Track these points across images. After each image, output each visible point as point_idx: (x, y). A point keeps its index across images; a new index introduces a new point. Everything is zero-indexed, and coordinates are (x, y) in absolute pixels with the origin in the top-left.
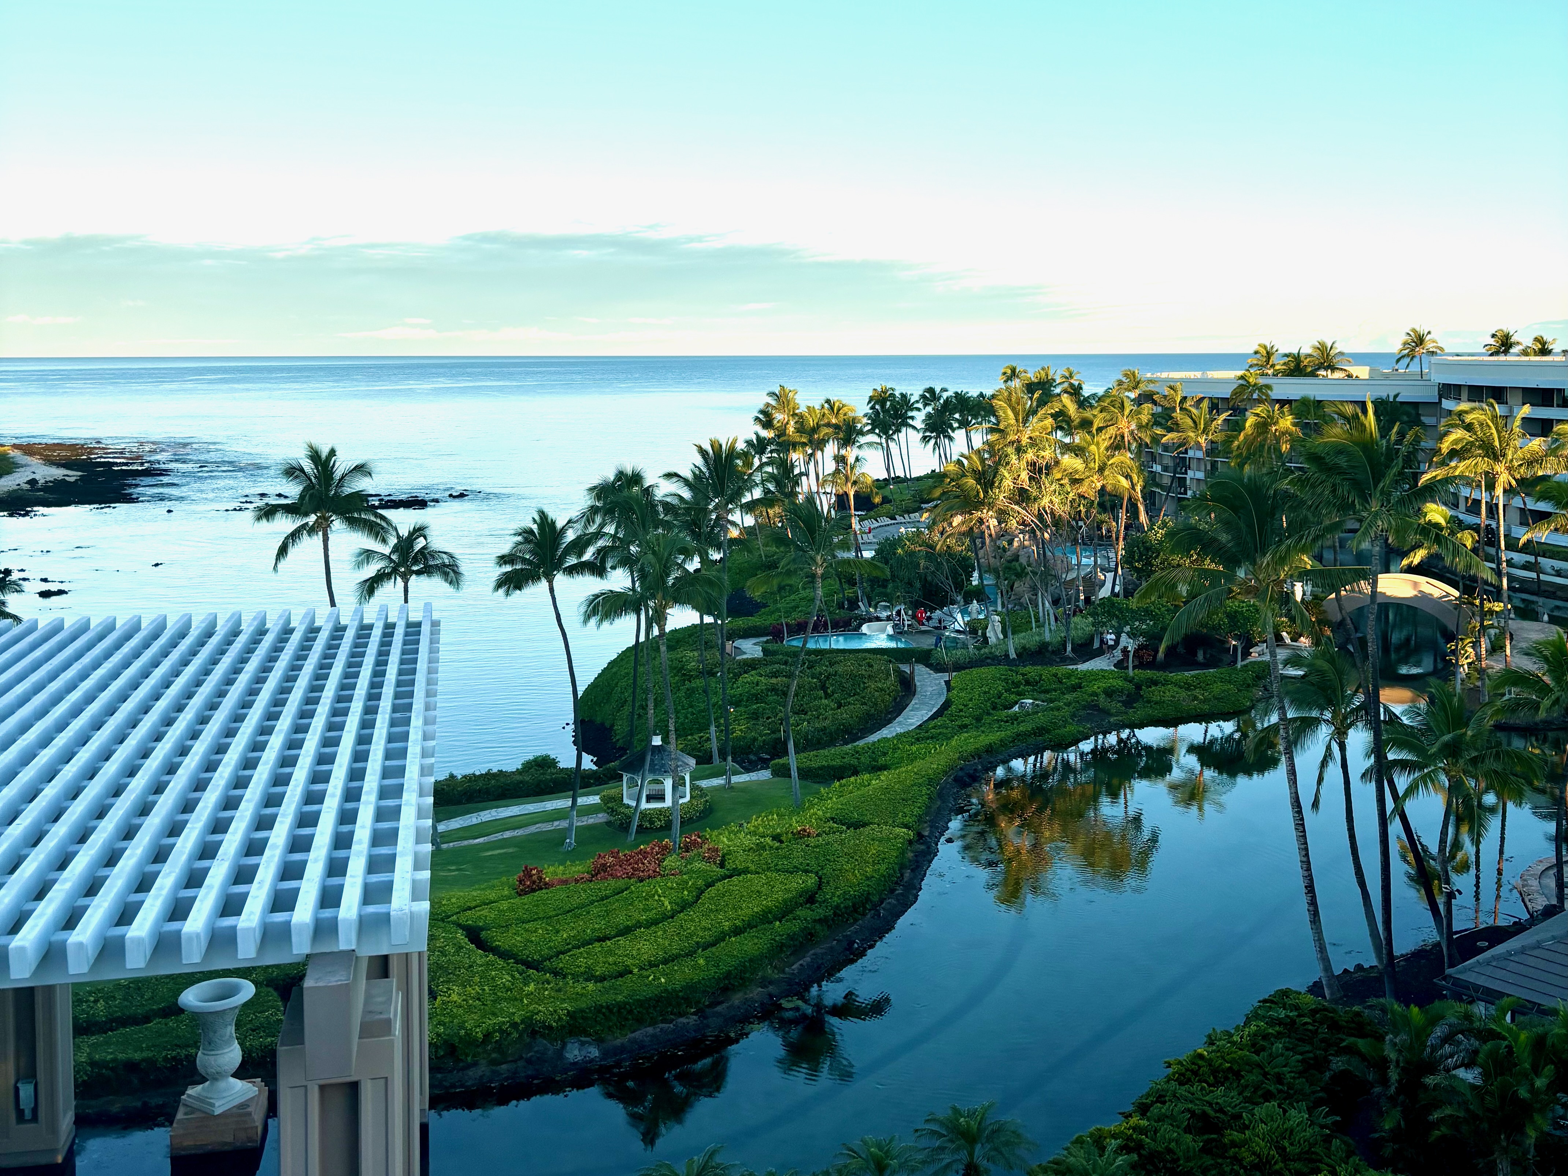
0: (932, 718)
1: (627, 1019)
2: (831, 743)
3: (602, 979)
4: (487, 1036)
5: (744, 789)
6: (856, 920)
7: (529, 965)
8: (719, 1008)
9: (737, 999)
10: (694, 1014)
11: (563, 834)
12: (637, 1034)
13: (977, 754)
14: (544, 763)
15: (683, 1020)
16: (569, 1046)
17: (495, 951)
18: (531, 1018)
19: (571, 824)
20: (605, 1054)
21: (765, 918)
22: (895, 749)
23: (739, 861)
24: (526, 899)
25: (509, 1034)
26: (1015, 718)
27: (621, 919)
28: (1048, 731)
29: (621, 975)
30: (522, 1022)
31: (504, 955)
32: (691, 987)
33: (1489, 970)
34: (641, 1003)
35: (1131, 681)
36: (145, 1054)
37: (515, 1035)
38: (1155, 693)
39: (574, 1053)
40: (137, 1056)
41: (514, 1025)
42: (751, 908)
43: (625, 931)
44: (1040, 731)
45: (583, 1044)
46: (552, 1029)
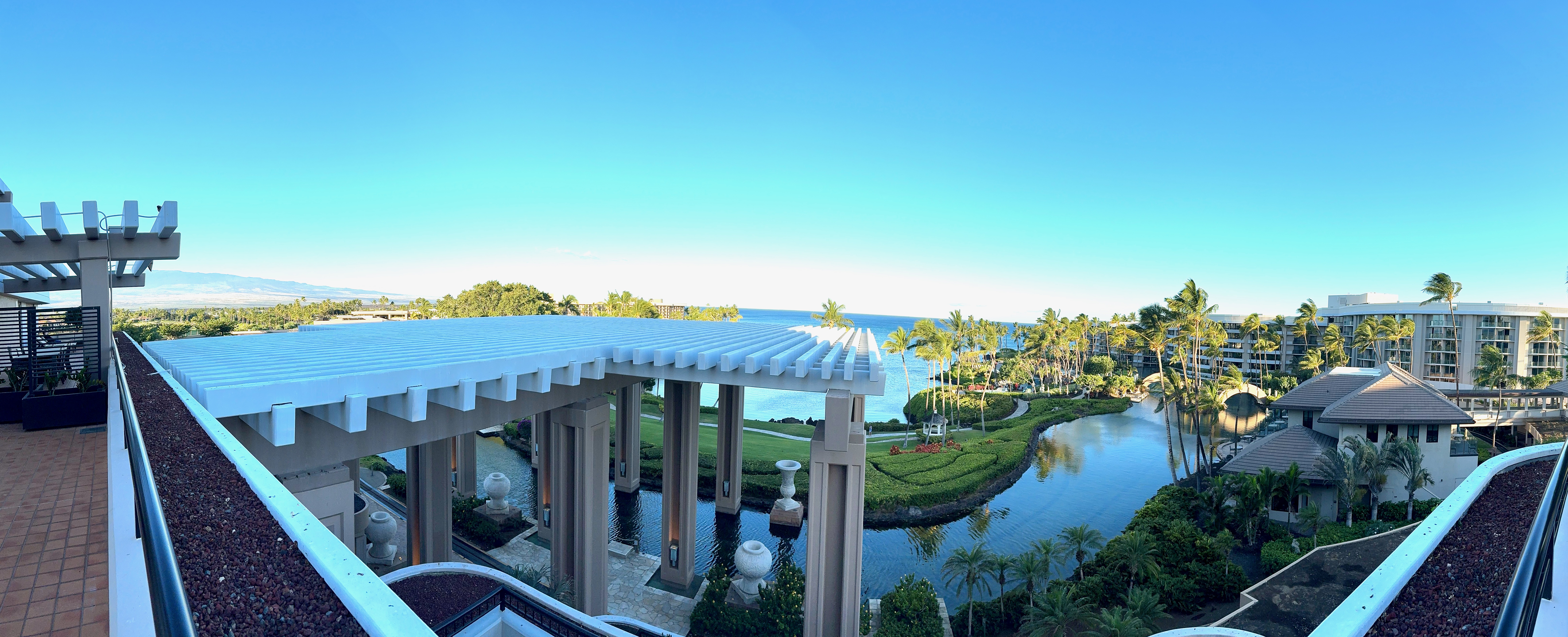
0: (1025, 413)
1: (931, 501)
2: (992, 420)
3: (923, 485)
4: (881, 501)
5: (964, 432)
6: (1010, 471)
7: (896, 478)
8: (964, 500)
9: (971, 496)
10: (956, 501)
11: (904, 442)
12: (935, 507)
13: (1044, 422)
14: (895, 421)
15: (952, 503)
16: (911, 509)
17: (884, 472)
18: (897, 496)
19: (906, 440)
20: (923, 514)
21: (978, 469)
22: (1014, 422)
23: (968, 449)
24: (894, 456)
25: (889, 502)
26: (1053, 413)
27: (928, 466)
28: (1065, 415)
29: (929, 484)
30: (894, 497)
31: (887, 474)
32: (955, 490)
33: (1233, 466)
34: (937, 495)
35: (1089, 402)
36: (765, 485)
37: (891, 503)
38: (1098, 405)
39: (913, 512)
40: (762, 485)
41: (891, 498)
42: (974, 465)
43: (930, 469)
44: (1063, 416)
45: (916, 509)
46: (904, 502)
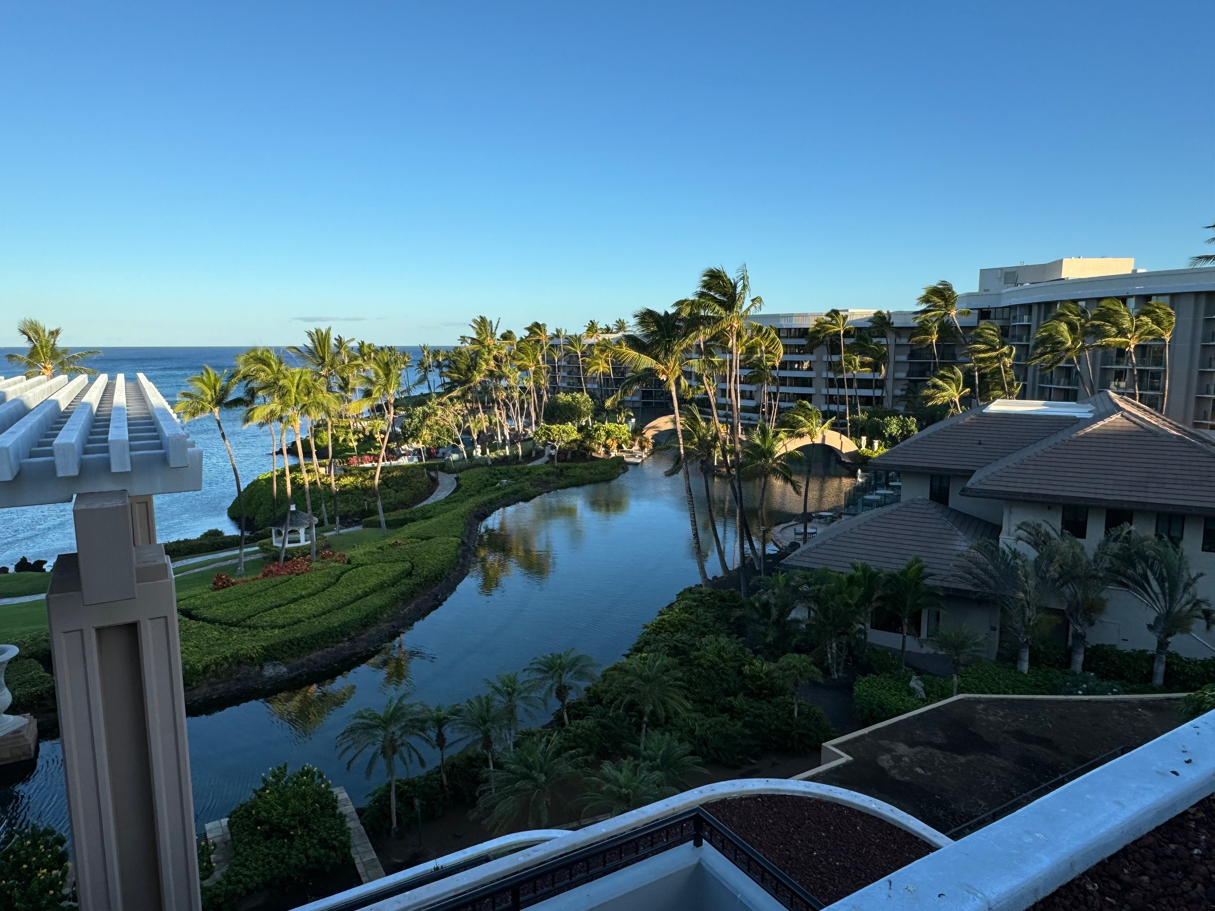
0: (452, 493)
1: (303, 648)
3: (283, 627)
4: (206, 668)
5: (347, 535)
6: (438, 584)
7: (231, 625)
8: (363, 636)
9: (372, 630)
10: (348, 641)
11: (236, 565)
12: (311, 656)
13: (485, 505)
14: (216, 534)
15: (341, 645)
16: (266, 667)
17: (204, 620)
18: (237, 653)
19: (240, 561)
20: (291, 670)
21: (382, 587)
22: (434, 508)
23: (360, 559)
24: (221, 591)
25: (222, 665)
26: (499, 489)
27: (289, 595)
29: (296, 623)
30: (231, 656)
31: (212, 621)
32: (344, 625)
34: (312, 637)
35: (557, 467)
37: (226, 665)
38: (570, 472)
39: (269, 671)
41: (226, 658)
42: (373, 582)
43: (295, 600)
45: (275, 665)
46: (252, 659)
